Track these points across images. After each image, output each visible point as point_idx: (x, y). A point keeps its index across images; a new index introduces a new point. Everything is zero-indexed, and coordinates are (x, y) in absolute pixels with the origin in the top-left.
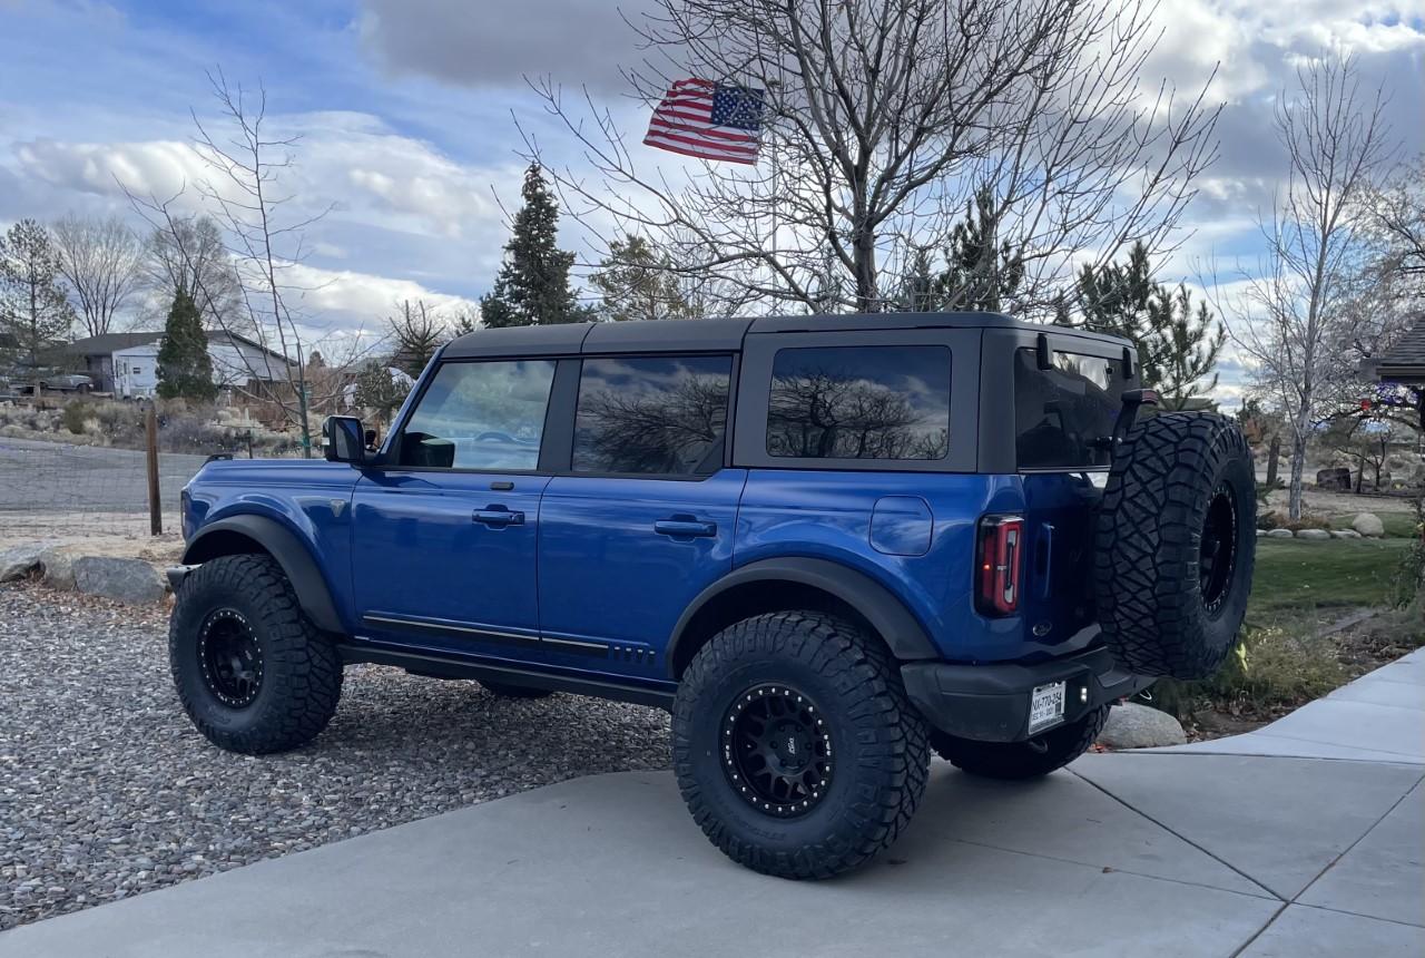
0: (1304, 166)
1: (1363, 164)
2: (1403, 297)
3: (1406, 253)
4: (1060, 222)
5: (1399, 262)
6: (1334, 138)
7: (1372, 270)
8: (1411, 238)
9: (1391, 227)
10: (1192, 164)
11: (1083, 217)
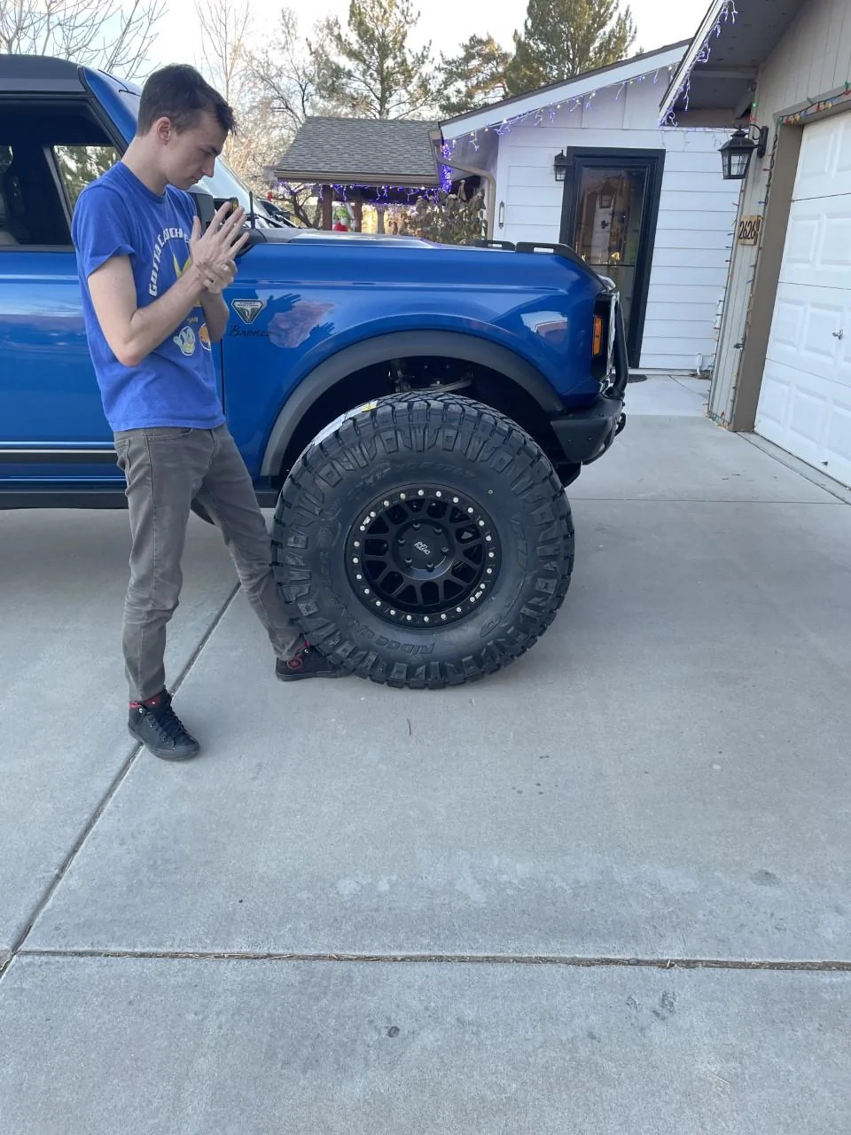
0: (208, 28)
1: (245, 32)
2: (274, 128)
3: (273, 98)
4: (64, 46)
5: (270, 103)
6: (225, 11)
7: (255, 107)
8: (274, 87)
9: (263, 79)
10: (151, 13)
11: (80, 45)
